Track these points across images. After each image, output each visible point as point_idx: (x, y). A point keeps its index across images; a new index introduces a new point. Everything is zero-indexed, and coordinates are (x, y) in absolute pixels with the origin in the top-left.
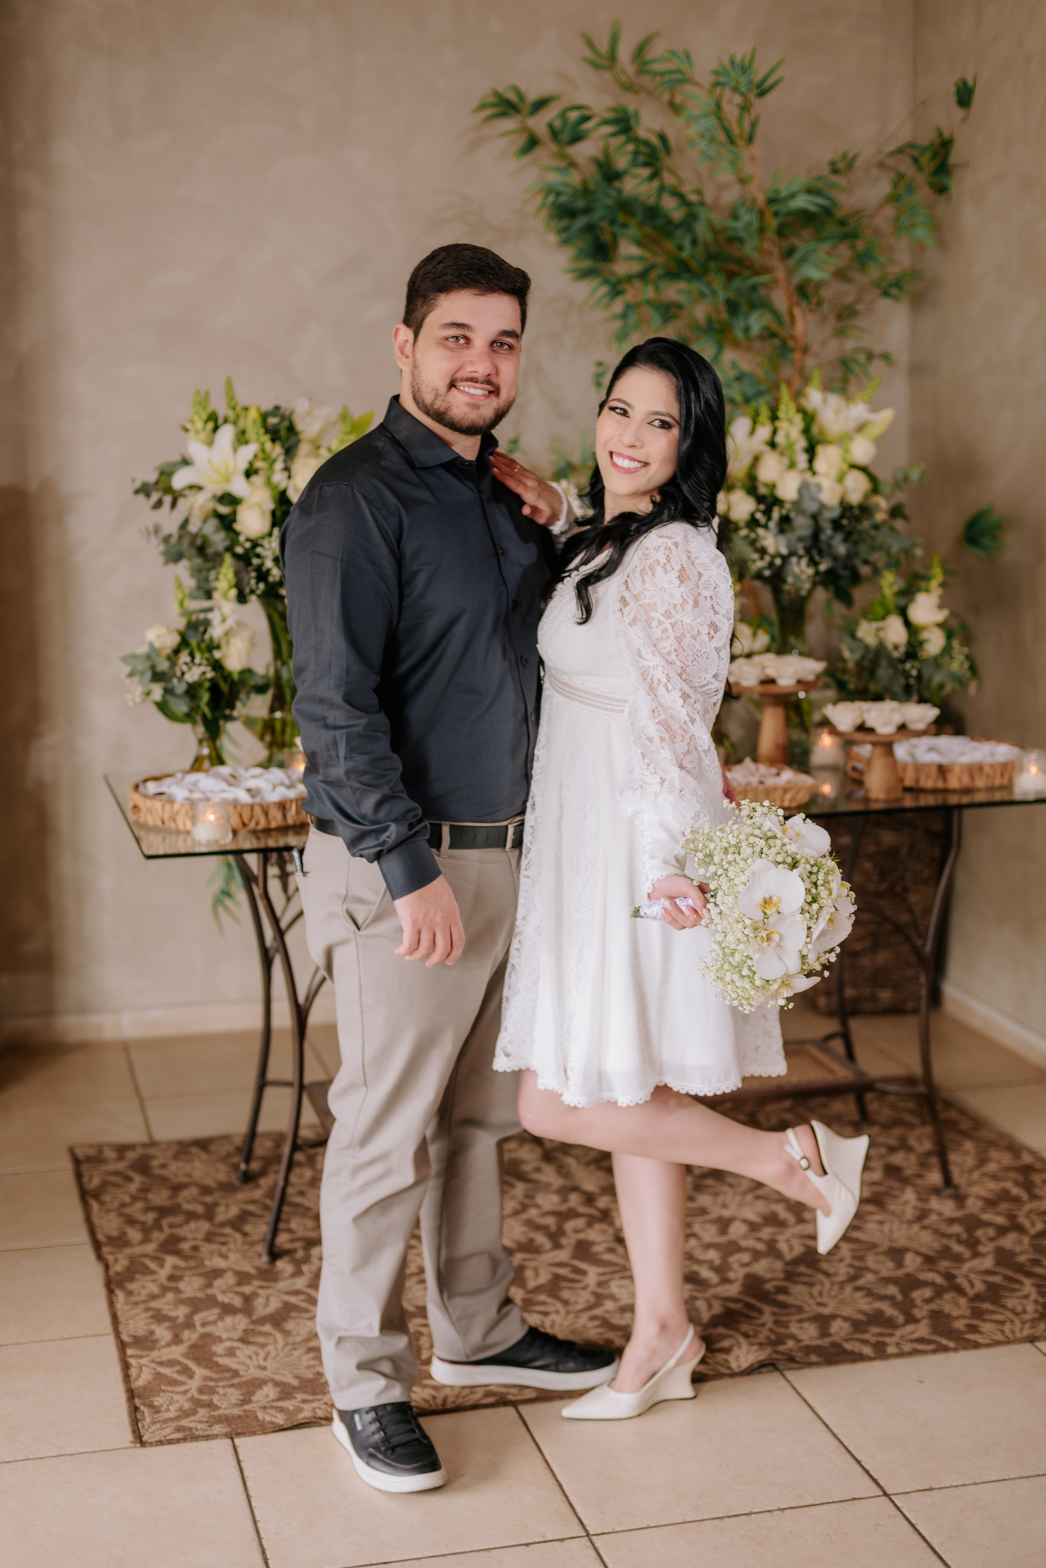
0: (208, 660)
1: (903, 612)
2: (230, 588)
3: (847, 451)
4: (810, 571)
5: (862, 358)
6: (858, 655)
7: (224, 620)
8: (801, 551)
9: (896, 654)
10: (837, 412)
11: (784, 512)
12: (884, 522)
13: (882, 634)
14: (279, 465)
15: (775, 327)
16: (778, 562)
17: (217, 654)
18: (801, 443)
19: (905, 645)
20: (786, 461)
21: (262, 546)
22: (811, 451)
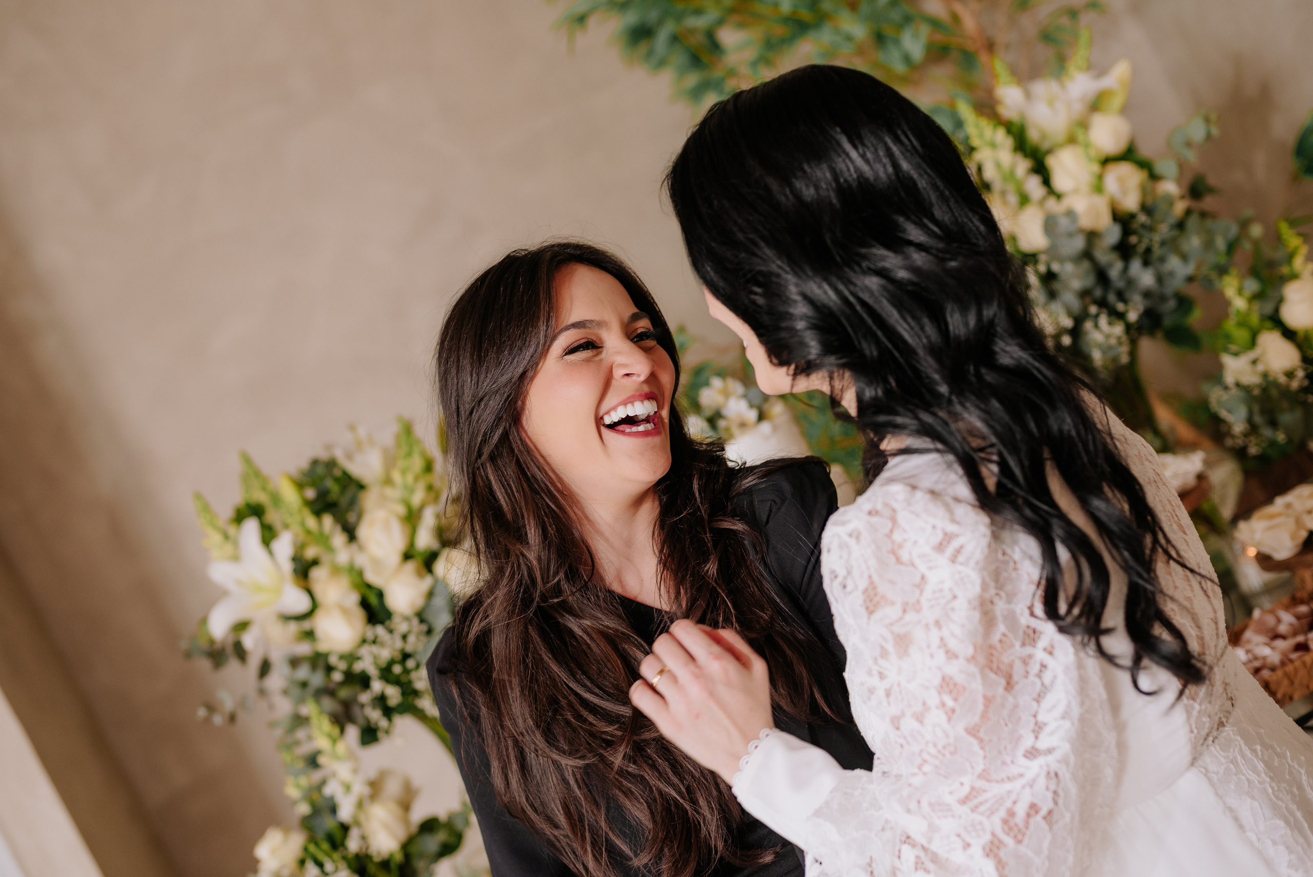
0: (344, 858)
1: (1276, 322)
2: (334, 741)
3: (1087, 146)
4: (1118, 329)
5: (1065, 21)
6: (1242, 412)
7: (348, 788)
8: (1093, 309)
9: (1295, 385)
10: (1051, 103)
11: (1042, 268)
12: (1188, 212)
13: (1260, 368)
14: (339, 539)
15: (938, 37)
16: (1066, 340)
17: (353, 845)
18: (1022, 165)
19: (1301, 367)
20: (1013, 199)
21: (359, 658)
22: (1041, 169)
